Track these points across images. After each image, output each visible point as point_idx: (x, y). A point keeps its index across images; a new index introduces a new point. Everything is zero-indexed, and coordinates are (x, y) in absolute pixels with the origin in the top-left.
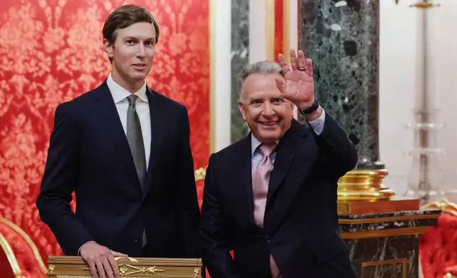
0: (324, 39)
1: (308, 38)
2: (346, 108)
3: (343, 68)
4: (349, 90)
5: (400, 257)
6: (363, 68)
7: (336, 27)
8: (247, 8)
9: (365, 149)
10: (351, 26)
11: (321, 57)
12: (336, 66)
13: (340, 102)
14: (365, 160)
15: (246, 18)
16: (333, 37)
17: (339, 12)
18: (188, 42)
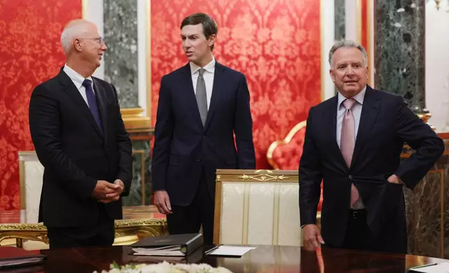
0: (390, 33)
1: (380, 31)
2: (405, 75)
3: (403, 50)
4: (406, 64)
5: (439, 168)
6: (415, 51)
7: (398, 25)
8: (344, 14)
9: (417, 101)
10: (407, 24)
11: (388, 43)
12: (398, 49)
13: (401, 72)
14: (417, 108)
15: (344, 20)
16: (396, 31)
17: (399, 15)
18: (307, 35)
